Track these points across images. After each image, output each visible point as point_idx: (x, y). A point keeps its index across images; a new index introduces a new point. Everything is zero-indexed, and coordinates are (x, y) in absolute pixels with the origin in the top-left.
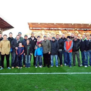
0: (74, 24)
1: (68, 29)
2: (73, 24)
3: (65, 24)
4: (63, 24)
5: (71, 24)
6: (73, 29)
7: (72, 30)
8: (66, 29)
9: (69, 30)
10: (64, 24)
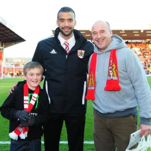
0: (145, 31)
1: (133, 41)
2: (142, 31)
3: (127, 32)
4: (122, 31)
5: (139, 31)
6: (144, 41)
7: (141, 43)
8: (129, 41)
9: (134, 43)
10: (125, 31)
